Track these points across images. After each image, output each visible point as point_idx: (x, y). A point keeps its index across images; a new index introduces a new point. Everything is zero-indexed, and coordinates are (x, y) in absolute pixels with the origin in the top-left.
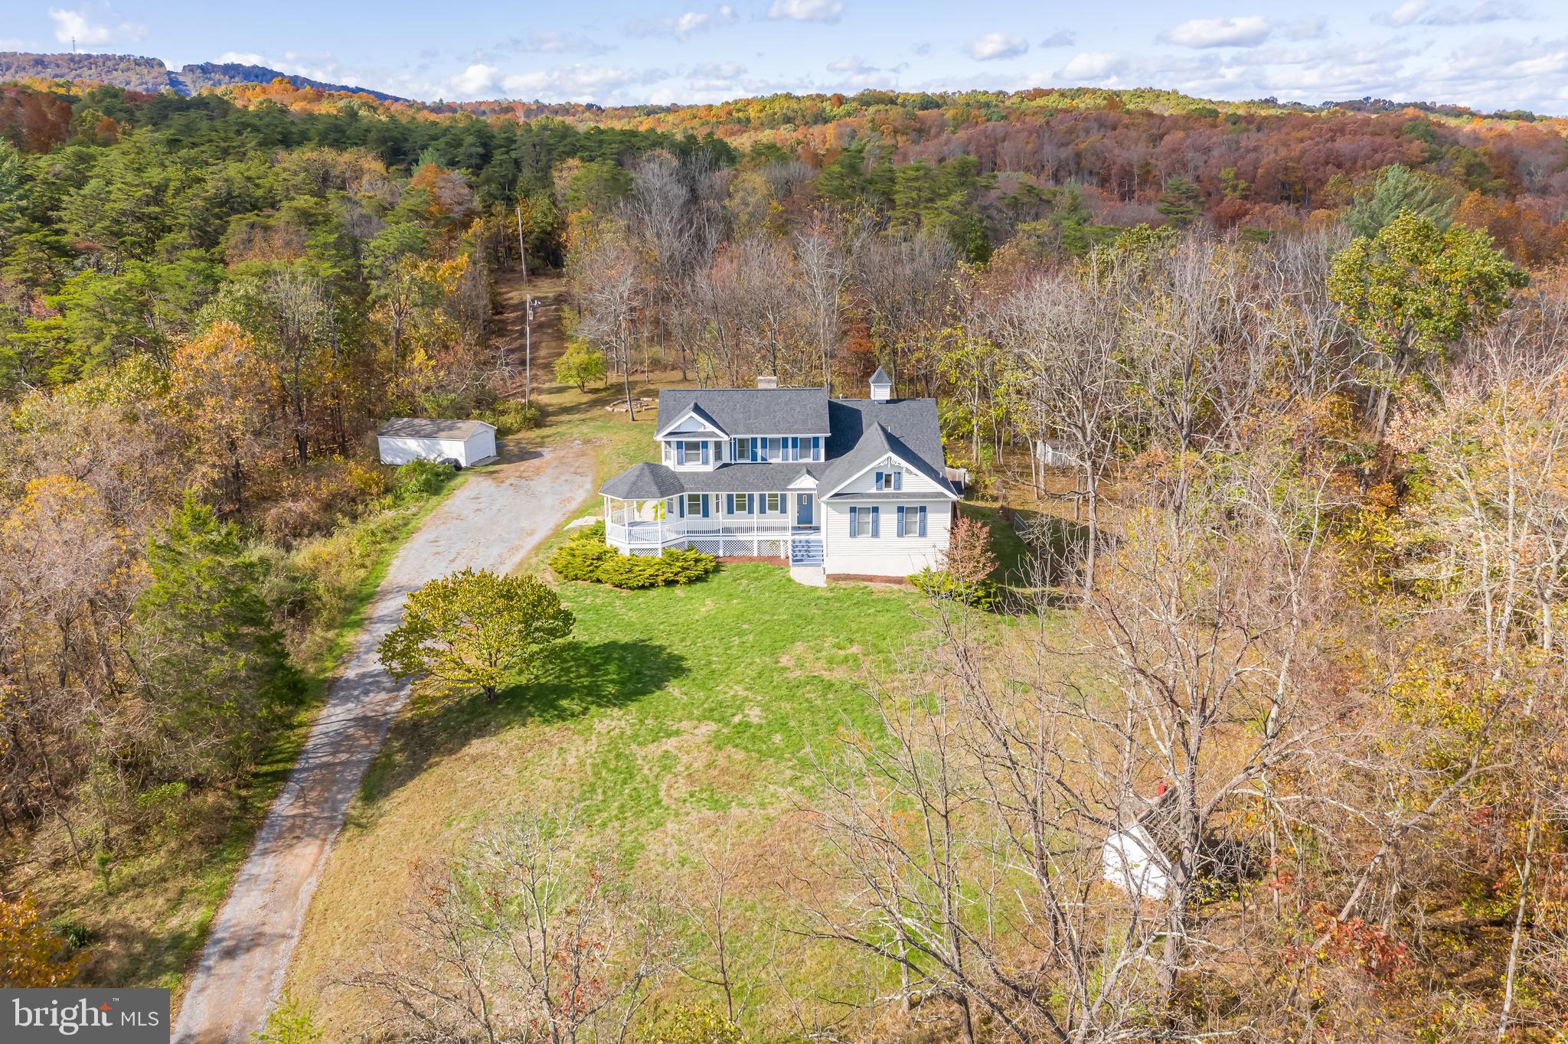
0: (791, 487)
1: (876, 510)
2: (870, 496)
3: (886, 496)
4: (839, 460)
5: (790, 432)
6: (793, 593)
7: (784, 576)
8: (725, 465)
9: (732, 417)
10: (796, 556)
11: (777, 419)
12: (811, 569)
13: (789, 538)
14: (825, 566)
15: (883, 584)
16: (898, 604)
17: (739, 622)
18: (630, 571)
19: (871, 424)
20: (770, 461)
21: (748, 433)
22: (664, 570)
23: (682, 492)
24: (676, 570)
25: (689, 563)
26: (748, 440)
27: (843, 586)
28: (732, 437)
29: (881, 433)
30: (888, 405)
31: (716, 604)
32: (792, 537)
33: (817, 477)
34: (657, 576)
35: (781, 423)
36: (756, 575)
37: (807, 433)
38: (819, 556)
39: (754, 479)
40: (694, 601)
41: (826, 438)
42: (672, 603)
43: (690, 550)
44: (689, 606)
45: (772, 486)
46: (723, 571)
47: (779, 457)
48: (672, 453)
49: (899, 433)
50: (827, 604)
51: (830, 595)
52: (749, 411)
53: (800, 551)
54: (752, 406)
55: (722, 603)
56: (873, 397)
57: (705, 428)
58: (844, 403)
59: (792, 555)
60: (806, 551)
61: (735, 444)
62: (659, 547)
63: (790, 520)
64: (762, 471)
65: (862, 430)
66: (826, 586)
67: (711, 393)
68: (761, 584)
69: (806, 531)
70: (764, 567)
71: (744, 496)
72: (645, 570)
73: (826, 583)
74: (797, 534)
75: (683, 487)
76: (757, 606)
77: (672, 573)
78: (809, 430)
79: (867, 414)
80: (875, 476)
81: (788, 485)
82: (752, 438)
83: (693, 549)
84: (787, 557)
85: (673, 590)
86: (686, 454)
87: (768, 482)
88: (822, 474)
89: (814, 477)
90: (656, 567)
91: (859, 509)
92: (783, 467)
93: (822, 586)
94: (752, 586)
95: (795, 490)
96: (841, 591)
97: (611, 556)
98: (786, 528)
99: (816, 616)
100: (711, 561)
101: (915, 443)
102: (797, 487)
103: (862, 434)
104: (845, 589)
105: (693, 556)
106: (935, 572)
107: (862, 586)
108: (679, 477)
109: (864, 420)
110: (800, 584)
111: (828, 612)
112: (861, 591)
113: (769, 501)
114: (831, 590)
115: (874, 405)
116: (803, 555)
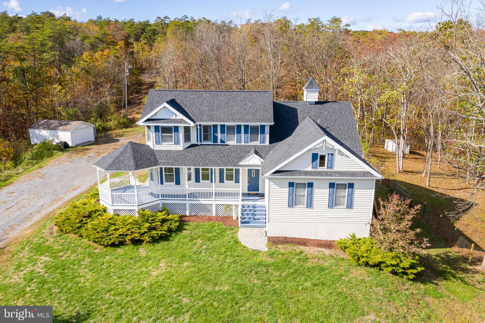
0: (242, 163)
1: (311, 185)
2: (306, 173)
3: (320, 173)
4: (280, 143)
5: (243, 121)
6: (238, 256)
7: (233, 238)
8: (193, 146)
9: (200, 109)
10: (245, 218)
11: (233, 111)
12: (256, 230)
13: (240, 203)
14: (267, 229)
15: (316, 249)
16: (332, 275)
17: (181, 293)
18: (106, 230)
19: (304, 119)
20: (227, 143)
21: (211, 121)
22: (133, 230)
23: (156, 165)
24: (143, 231)
25: (157, 223)
26: (211, 126)
27: (282, 251)
28: (198, 123)
29: (314, 123)
30: (316, 105)
31: (168, 266)
32: (242, 203)
33: (263, 156)
34: (127, 235)
35: (236, 114)
36: (210, 235)
37: (256, 122)
38: (262, 219)
39: (213, 157)
40: (151, 262)
41: (271, 126)
42: (130, 264)
43: (161, 211)
44: (144, 269)
45: (227, 163)
46: (185, 229)
47: (234, 140)
48: (151, 135)
49: (325, 125)
50: (267, 272)
51: (270, 261)
52: (213, 105)
53: (248, 214)
54: (215, 102)
55: (174, 265)
56: (305, 99)
57: (176, 116)
58: (284, 104)
59: (241, 218)
60: (253, 214)
61: (200, 129)
62: (136, 208)
63: (241, 189)
64: (220, 150)
65: (298, 122)
66: (266, 250)
67: (186, 93)
68: (211, 246)
69: (253, 198)
70: (218, 226)
71: (208, 169)
72: (118, 230)
73: (267, 245)
74: (246, 200)
75: (157, 162)
76: (203, 272)
77: (139, 233)
78: (257, 119)
79: (301, 111)
80: (311, 157)
81: (239, 162)
82: (213, 125)
83: (164, 210)
84: (238, 219)
85: (138, 249)
86: (162, 136)
87: (224, 159)
88: (267, 154)
89: (260, 156)
90: (128, 227)
91: (296, 184)
92: (237, 148)
93: (263, 250)
94: (204, 247)
95: (245, 166)
96: (280, 256)
97: (99, 214)
98: (237, 194)
99: (255, 288)
100: (176, 222)
101: (338, 132)
102: (246, 163)
103: (298, 125)
104: (284, 254)
105: (161, 217)
106: (360, 239)
107: (298, 251)
108: (156, 154)
109: (299, 115)
110: (245, 247)
111: (267, 283)
112: (297, 257)
113: (226, 173)
114: (271, 255)
115: (306, 105)
116: (250, 218)
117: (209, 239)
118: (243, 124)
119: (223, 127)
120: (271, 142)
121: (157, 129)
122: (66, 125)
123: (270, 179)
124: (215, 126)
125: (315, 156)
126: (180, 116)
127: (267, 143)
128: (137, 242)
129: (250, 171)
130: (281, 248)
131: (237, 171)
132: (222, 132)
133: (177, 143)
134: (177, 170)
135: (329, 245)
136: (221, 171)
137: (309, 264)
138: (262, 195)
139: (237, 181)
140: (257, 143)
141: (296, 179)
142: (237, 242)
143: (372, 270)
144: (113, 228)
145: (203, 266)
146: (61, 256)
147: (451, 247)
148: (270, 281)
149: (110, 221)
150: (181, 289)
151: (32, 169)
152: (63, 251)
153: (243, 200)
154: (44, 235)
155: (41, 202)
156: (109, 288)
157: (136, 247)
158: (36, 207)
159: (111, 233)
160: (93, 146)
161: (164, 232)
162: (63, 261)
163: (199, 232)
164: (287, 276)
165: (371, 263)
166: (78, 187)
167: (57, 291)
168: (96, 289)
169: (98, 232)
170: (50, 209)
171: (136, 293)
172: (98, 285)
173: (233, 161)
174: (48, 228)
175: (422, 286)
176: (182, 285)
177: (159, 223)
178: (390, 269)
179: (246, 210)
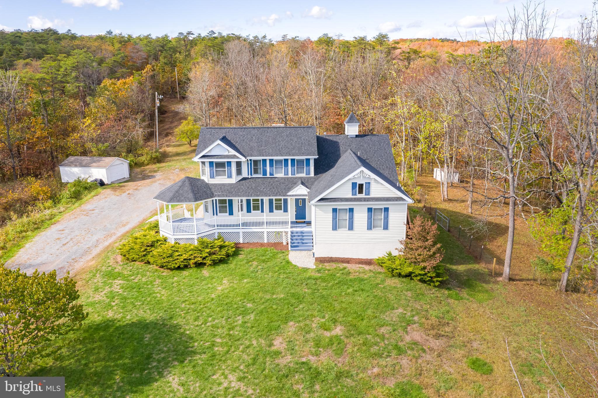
0: (290, 193)
1: (351, 210)
2: (348, 200)
3: (359, 200)
4: (324, 175)
5: (290, 155)
6: (290, 273)
7: (284, 259)
8: (244, 179)
9: (249, 145)
10: (294, 243)
11: (281, 146)
12: (304, 253)
13: (289, 230)
14: (314, 251)
15: (357, 265)
16: (370, 283)
17: (245, 301)
18: (171, 256)
19: (346, 151)
20: (275, 176)
21: (260, 156)
22: (196, 255)
23: (212, 197)
24: (204, 255)
25: (215, 249)
26: (260, 161)
27: (328, 268)
28: (249, 158)
29: (353, 155)
30: (357, 138)
31: (231, 283)
32: (292, 229)
33: (309, 186)
34: (190, 259)
35: (283, 149)
36: (264, 258)
37: (302, 156)
38: (310, 243)
39: (264, 189)
40: (214, 280)
41: (315, 160)
42: (197, 282)
43: (218, 239)
44: (210, 285)
45: (277, 193)
46: (241, 254)
47: (282, 173)
48: (206, 170)
49: (365, 157)
50: (316, 284)
51: (318, 275)
52: (262, 141)
53: (297, 239)
54: (263, 138)
55: (235, 282)
56: (346, 133)
57: (229, 152)
58: (327, 137)
59: (291, 243)
60: (301, 239)
61: (251, 163)
62: (195, 237)
63: (289, 217)
64: (270, 182)
65: (340, 154)
66: (315, 267)
67: (236, 130)
68: (266, 266)
69: (301, 225)
70: (270, 251)
71: (258, 200)
72: (182, 255)
73: (315, 264)
74: (295, 227)
75: (213, 194)
76: (261, 285)
77: (201, 257)
78: (303, 153)
79: (343, 145)
80: (351, 185)
81: (288, 193)
82: (263, 160)
83: (220, 238)
84: (288, 244)
85: (201, 271)
86: (216, 171)
87: (274, 190)
88: (312, 184)
89: (306, 187)
90: (191, 253)
91: (339, 209)
92: (285, 180)
93: (312, 268)
94: (260, 267)
95: (293, 195)
96: (327, 272)
97: (161, 244)
98: (287, 223)
99: (307, 295)
100: (232, 247)
101: (377, 163)
102: (294, 193)
103: (340, 157)
104: (329, 270)
105: (219, 244)
106: (395, 256)
107: (342, 267)
108: (211, 187)
109: (341, 148)
110: (296, 266)
111: (316, 291)
112: (341, 272)
113: (275, 203)
114: (319, 271)
115: (347, 138)
116: (298, 243)
117: (264, 261)
118: (289, 158)
119: (271, 161)
120: (316, 173)
121: (211, 163)
122: (99, 161)
123: (316, 206)
124: (264, 161)
125: (354, 185)
126: (233, 152)
127: (312, 174)
128: (199, 265)
129: (297, 200)
130: (327, 266)
131: (286, 201)
132: (271, 165)
133: (230, 176)
134: (231, 202)
135: (369, 262)
136: (271, 201)
137: (351, 277)
138: (309, 223)
139: (286, 210)
140: (303, 175)
141: (339, 205)
142: (288, 262)
143: (404, 280)
144: (177, 254)
145: (261, 281)
146: (133, 279)
147: (479, 263)
148: (319, 290)
149: (173, 249)
150: (245, 298)
151: (73, 207)
152: (133, 275)
153: (291, 227)
154: (111, 264)
155: (95, 238)
156: (183, 299)
157: (199, 270)
158: (91, 242)
159: (176, 258)
160: (130, 183)
161: (223, 256)
162: (137, 283)
163: (253, 255)
164: (333, 285)
165: (403, 273)
166: (128, 223)
167: (139, 303)
168: (172, 301)
169: (164, 258)
170: (107, 243)
171: (208, 302)
172: (173, 298)
173: (282, 192)
174: (112, 259)
175: (446, 292)
176: (245, 296)
177: (217, 249)
178: (419, 278)
179: (294, 236)
